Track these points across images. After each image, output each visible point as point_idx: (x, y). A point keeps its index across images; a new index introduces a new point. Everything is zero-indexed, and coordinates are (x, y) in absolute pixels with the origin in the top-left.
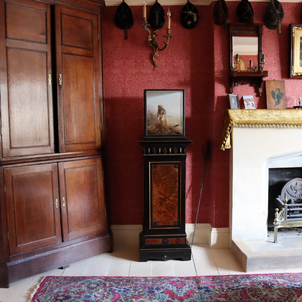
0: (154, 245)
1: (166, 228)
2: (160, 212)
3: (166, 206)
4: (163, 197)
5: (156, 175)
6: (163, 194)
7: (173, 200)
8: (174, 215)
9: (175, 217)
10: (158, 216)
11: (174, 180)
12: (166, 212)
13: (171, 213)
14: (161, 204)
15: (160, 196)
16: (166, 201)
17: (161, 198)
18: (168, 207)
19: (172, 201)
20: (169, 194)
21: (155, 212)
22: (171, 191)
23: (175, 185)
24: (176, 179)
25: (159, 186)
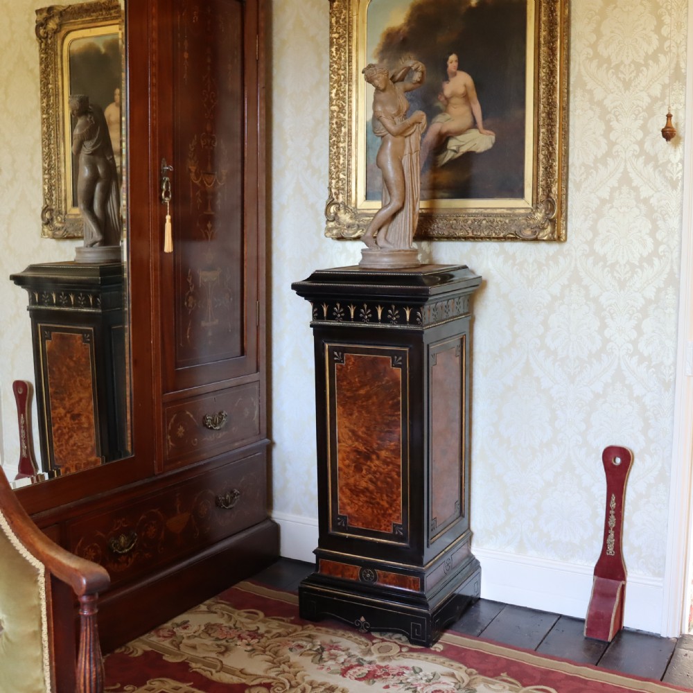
0: (338, 580)
1: (371, 539)
2: (355, 491)
3: (370, 476)
4: (362, 448)
5: (345, 383)
6: (362, 438)
7: (389, 460)
8: (391, 505)
9: (395, 512)
10: (352, 502)
11: (391, 402)
12: (371, 492)
13: (385, 497)
14: (358, 469)
15: (356, 443)
16: (371, 460)
17: (357, 451)
18: (375, 477)
19: (386, 463)
20: (379, 442)
21: (344, 488)
22: (383, 434)
23: (393, 418)
24: (395, 401)
25: (351, 415)
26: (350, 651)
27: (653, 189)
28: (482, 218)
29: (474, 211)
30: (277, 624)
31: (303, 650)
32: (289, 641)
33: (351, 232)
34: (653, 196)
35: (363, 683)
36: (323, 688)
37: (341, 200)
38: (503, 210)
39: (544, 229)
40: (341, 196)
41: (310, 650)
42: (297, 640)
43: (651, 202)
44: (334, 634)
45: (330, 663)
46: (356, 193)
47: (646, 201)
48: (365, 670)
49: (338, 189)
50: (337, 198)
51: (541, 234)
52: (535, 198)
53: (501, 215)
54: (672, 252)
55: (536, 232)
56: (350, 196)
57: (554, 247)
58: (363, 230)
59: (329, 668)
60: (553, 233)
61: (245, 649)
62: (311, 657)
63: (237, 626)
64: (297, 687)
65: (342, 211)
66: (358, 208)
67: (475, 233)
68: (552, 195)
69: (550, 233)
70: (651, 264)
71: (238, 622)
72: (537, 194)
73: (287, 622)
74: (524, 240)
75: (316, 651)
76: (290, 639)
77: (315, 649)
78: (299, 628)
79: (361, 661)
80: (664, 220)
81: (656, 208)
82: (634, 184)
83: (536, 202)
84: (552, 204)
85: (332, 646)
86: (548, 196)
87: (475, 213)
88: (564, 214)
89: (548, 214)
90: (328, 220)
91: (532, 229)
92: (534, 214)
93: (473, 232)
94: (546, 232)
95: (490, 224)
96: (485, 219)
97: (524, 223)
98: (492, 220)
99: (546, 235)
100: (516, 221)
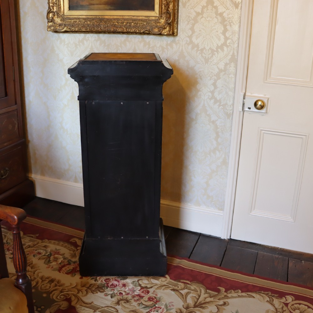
26: (65, 255)
27: (225, 8)
28: (132, 21)
29: (127, 17)
30: (29, 239)
31: (41, 256)
32: (34, 250)
33: (61, 28)
34: (225, 12)
35: (69, 276)
36: (48, 280)
37: (55, 10)
38: (143, 17)
39: (165, 28)
40: (55, 8)
41: (44, 255)
42: (38, 249)
43: (224, 15)
44: (58, 244)
45: (54, 263)
46: (64, 6)
47: (221, 14)
48: (71, 267)
49: (53, 3)
50: (53, 9)
51: (163, 32)
52: (160, 10)
53: (142, 20)
54: (234, 44)
55: (160, 30)
56: (60, 8)
57: (171, 39)
58: (67, 27)
59: (52, 267)
60: (169, 31)
61: (10, 257)
62: (44, 261)
63: (8, 242)
64: (34, 280)
65: (56, 16)
66: (65, 14)
67: (127, 30)
68: (169, 10)
69: (168, 31)
70: (223, 50)
71: (9, 239)
72: (162, 8)
73: (35, 238)
74: (154, 34)
75: (47, 256)
76: (35, 249)
77: (47, 255)
78: (40, 241)
79: (70, 261)
80: (231, 26)
81: (226, 19)
82: (215, 5)
83: (161, 13)
84: (170, 14)
85: (55, 253)
86: (167, 10)
87: (128, 19)
88: (176, 20)
89: (167, 20)
90: (48, 22)
91: (158, 28)
92: (160, 20)
93: (126, 29)
94: (166, 30)
95: (136, 25)
96: (133, 22)
97: (154, 25)
98: (137, 23)
99: (166, 32)
100: (150, 24)
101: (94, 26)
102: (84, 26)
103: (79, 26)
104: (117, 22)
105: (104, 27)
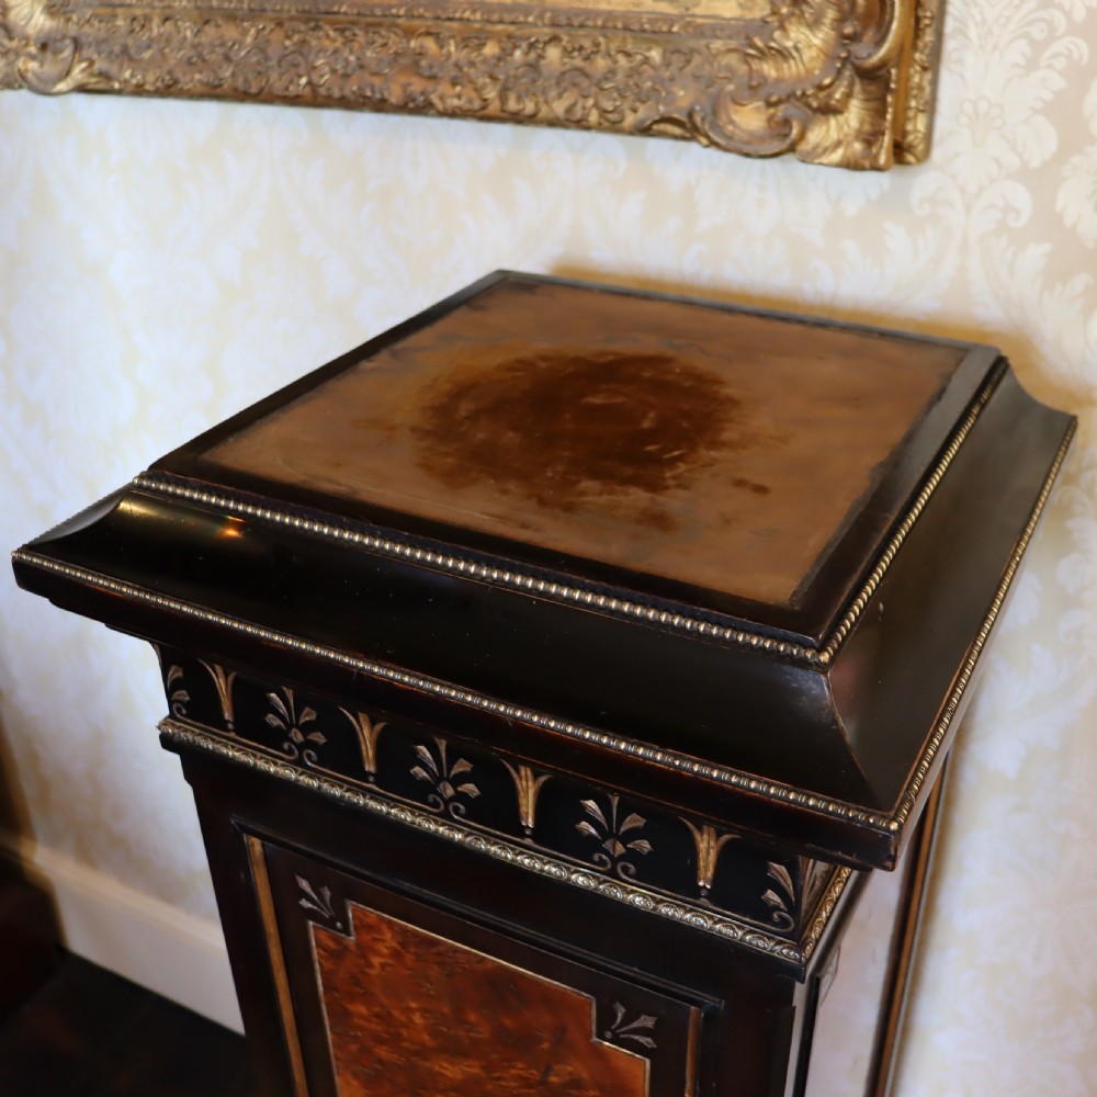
28: (546, 32)
33: (51, 69)
39: (828, 110)
51: (814, 136)
53: (628, 24)
55: (787, 122)
58: (92, 63)
60: (870, 137)
69: (859, 135)
87: (514, 8)
88: (929, 37)
89: (854, 38)
91: (769, 104)
92: (782, 27)
93: (503, 97)
94: (840, 128)
95: (578, 62)
96: (555, 39)
97: (729, 68)
98: (587, 44)
99: (838, 144)
100: (697, 60)
101: (267, 59)
102: (200, 56)
103: (164, 56)
104: (428, 34)
105: (334, 71)
